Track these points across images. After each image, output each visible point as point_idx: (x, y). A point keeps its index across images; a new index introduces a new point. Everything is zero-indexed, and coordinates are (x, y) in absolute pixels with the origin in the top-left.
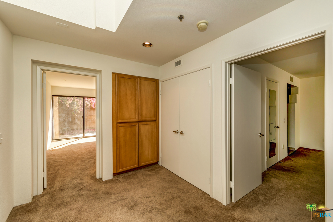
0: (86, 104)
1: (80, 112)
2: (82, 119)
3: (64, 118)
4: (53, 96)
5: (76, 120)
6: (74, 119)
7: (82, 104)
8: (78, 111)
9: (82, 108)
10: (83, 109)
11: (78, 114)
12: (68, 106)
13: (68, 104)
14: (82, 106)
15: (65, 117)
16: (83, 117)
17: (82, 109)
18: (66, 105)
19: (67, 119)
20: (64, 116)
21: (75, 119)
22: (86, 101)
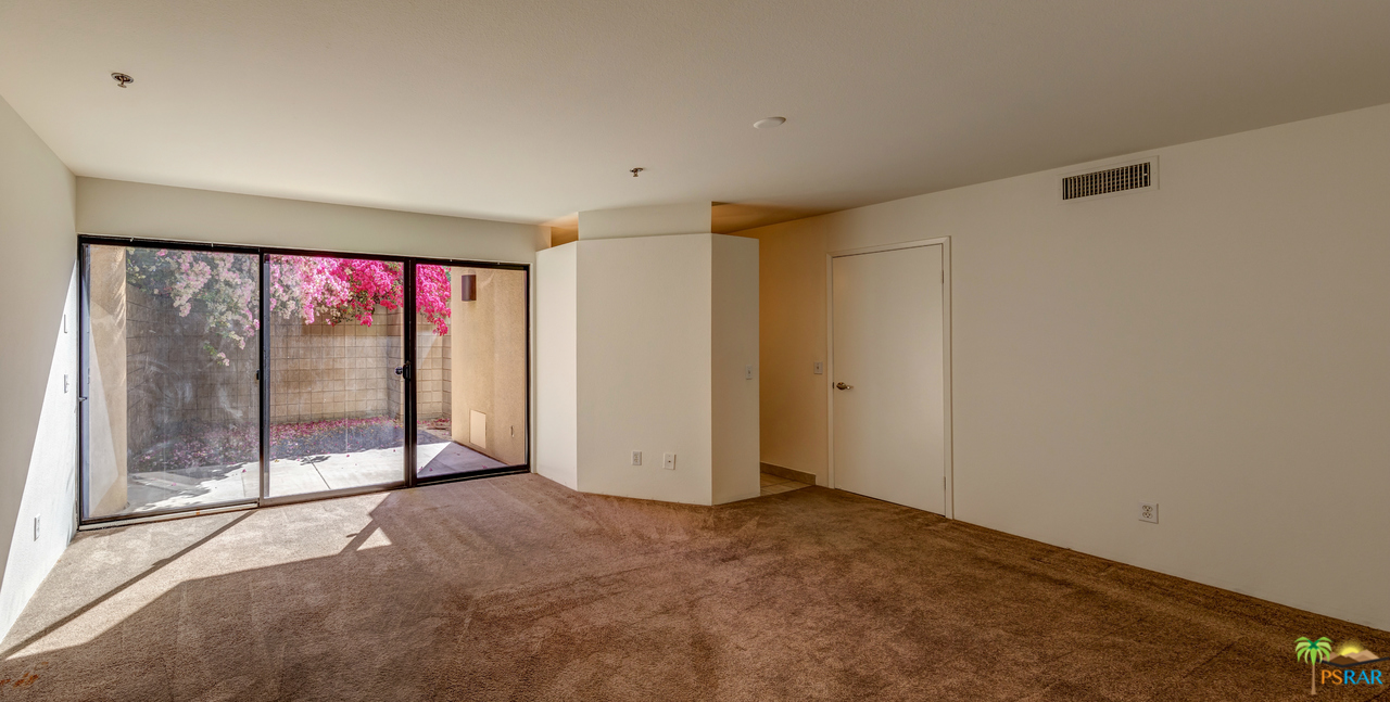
0: (273, 303)
1: (249, 341)
2: (256, 390)
3: (153, 385)
4: (84, 241)
5: (223, 399)
6: (205, 386)
7: (257, 303)
8: (237, 337)
9: (257, 321)
10: (258, 328)
11: (234, 352)
12: (185, 311)
13: (185, 298)
14: (257, 311)
15: (157, 374)
16: (260, 376)
17: (253, 327)
18: (176, 304)
19: (167, 392)
20: (153, 369)
21: (212, 386)
22: (277, 286)
